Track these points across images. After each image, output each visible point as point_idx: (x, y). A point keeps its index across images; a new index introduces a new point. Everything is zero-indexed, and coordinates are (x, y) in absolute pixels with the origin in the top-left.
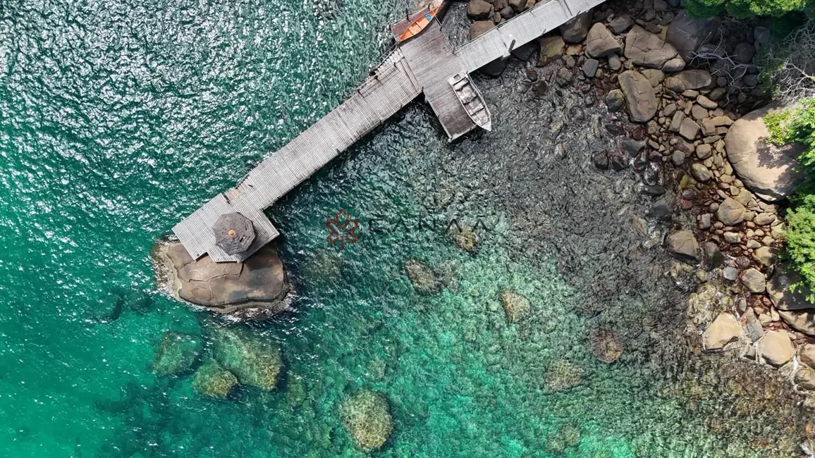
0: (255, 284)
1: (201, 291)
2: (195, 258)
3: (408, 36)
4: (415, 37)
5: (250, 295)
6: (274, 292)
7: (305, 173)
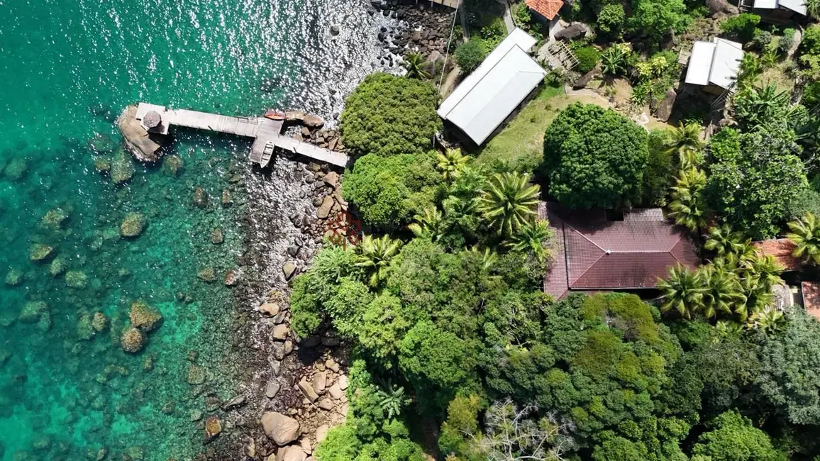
0: (145, 143)
1: (127, 129)
2: (137, 117)
3: (270, 117)
4: (273, 119)
5: (140, 146)
6: (148, 152)
7: (195, 126)
